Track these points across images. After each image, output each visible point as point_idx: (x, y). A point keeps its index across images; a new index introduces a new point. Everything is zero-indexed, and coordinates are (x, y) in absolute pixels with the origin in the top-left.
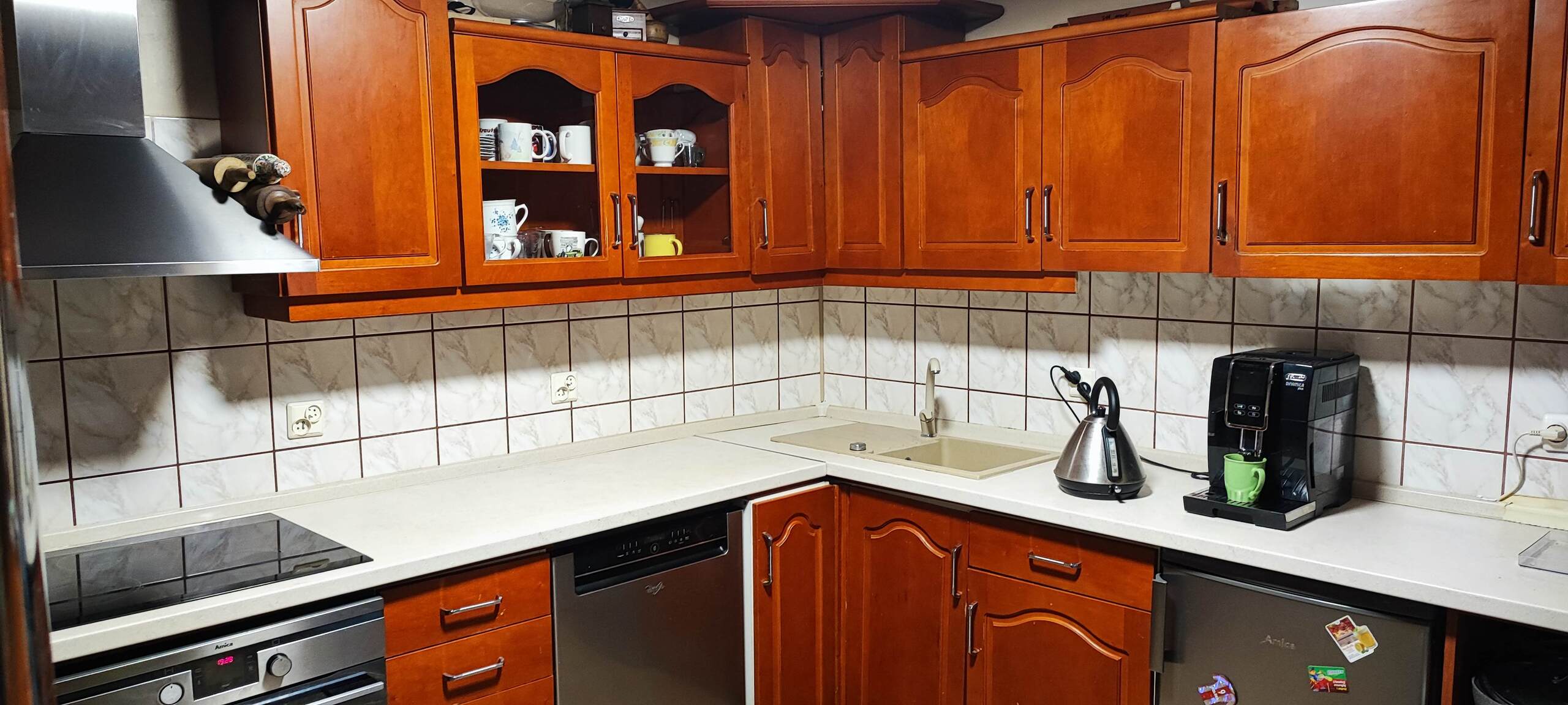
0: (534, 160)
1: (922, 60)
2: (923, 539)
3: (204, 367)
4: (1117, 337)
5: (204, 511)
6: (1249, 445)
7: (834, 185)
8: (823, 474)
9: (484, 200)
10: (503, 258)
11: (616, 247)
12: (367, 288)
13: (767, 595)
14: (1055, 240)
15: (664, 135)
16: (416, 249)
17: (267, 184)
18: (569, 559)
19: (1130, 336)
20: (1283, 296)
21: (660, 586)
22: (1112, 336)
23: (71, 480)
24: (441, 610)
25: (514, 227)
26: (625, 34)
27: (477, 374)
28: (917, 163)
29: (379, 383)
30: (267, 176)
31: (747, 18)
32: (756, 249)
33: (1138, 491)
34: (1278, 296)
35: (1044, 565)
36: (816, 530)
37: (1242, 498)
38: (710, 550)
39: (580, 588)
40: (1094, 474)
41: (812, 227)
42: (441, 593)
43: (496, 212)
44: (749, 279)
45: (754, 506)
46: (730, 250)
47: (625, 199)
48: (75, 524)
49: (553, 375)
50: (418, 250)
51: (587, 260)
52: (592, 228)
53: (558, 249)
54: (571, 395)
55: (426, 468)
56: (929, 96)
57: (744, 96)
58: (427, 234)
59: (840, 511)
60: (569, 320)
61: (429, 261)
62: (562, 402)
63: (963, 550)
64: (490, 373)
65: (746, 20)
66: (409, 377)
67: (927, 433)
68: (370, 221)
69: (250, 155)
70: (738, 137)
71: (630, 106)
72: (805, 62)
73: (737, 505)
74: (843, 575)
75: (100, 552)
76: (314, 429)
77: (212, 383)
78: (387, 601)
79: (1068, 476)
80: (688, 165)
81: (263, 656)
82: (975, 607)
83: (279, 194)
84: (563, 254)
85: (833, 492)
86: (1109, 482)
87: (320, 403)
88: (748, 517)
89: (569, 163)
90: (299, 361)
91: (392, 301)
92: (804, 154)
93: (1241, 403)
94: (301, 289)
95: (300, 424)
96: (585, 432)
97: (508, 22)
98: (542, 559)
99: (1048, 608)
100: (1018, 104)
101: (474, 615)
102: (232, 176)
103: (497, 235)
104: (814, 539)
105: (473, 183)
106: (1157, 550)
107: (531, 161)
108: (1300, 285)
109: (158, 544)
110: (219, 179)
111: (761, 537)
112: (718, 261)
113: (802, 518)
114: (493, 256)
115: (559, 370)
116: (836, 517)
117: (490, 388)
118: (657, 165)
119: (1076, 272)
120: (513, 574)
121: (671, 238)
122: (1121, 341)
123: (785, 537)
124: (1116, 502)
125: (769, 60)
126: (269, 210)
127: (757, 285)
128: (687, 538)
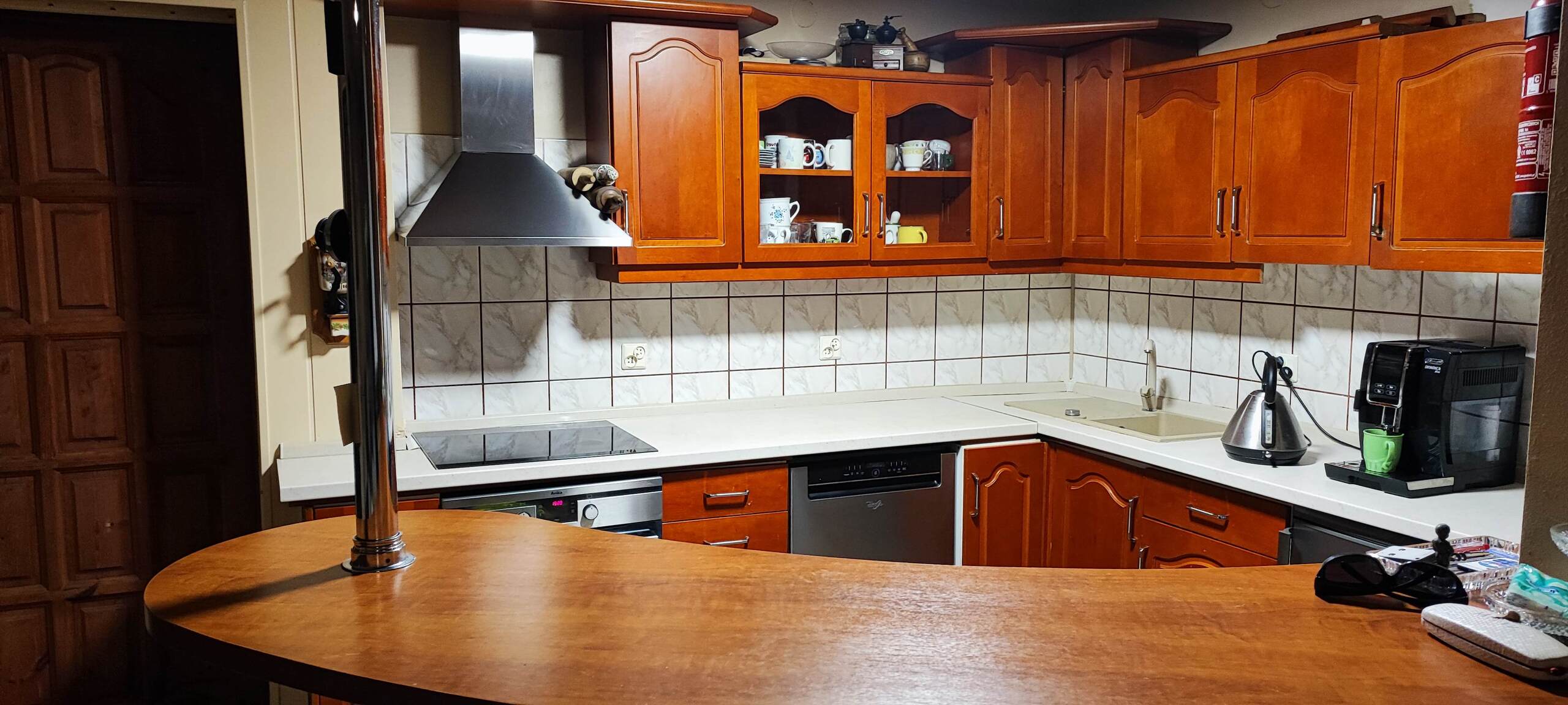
0: (805, 167)
1: (1141, 77)
2: (1110, 491)
3: (568, 314)
4: (1318, 326)
5: (565, 414)
6: (1389, 421)
7: (1070, 185)
8: (1033, 432)
9: (761, 198)
10: (777, 242)
11: (865, 236)
12: (673, 261)
13: (974, 526)
14: (1242, 235)
15: (917, 145)
16: (708, 233)
17: (605, 185)
18: (804, 471)
19: (1330, 325)
20: (1465, 290)
21: (879, 503)
22: (1313, 325)
23: (483, 384)
24: (704, 494)
25: (788, 219)
26: (886, 65)
27: (761, 332)
28: (1135, 166)
29: (687, 334)
30: (603, 181)
31: (993, 46)
32: (992, 239)
33: (1299, 458)
34: (1461, 290)
35: (1201, 517)
36: (1025, 479)
37: (1376, 467)
38: (929, 481)
39: (812, 495)
40: (1253, 442)
41: (1049, 221)
42: (705, 482)
43: (774, 208)
44: (987, 264)
45: (965, 450)
46: (969, 240)
47: (876, 197)
48: (484, 414)
49: (821, 337)
50: (710, 234)
51: (844, 245)
52: (848, 222)
53: (820, 238)
54: (836, 354)
55: (719, 400)
56: (1145, 110)
57: (986, 111)
58: (717, 222)
59: (1048, 466)
60: (836, 295)
61: (718, 243)
62: (829, 359)
63: (1139, 502)
64: (772, 332)
65: (991, 48)
66: (708, 331)
67: (1147, 408)
68: (676, 212)
69: (595, 165)
70: (980, 148)
71: (883, 123)
72: (1047, 80)
73: (952, 447)
74: (1049, 519)
75: (498, 432)
76: (639, 364)
77: (573, 326)
78: (664, 481)
79: (1232, 440)
80: (937, 169)
81: (582, 504)
82: (1146, 551)
83: (611, 192)
84: (824, 240)
85: (1043, 447)
86: (1263, 449)
87: (644, 345)
88: (960, 460)
89: (833, 169)
90: (632, 314)
91: (690, 271)
92: (1043, 161)
93: (1380, 383)
94: (626, 260)
95: (630, 359)
96: (846, 384)
97: (787, 61)
98: (784, 467)
99: (1203, 554)
100: (1216, 115)
101: (728, 501)
102: (584, 180)
103: (772, 225)
104: (1023, 486)
105: (753, 185)
106: (1290, 507)
107: (802, 168)
108: (1481, 280)
109: (534, 434)
110: (575, 182)
111: (970, 477)
112: (955, 249)
113: (1010, 466)
114: (770, 241)
115: (827, 333)
116: (1045, 468)
117: (771, 344)
118: (907, 170)
119: (1263, 265)
120: (760, 475)
121: (920, 229)
122: (1322, 330)
123: (994, 480)
124: (1270, 467)
125: (1010, 80)
126: (604, 203)
127: (993, 270)
128: (904, 469)
